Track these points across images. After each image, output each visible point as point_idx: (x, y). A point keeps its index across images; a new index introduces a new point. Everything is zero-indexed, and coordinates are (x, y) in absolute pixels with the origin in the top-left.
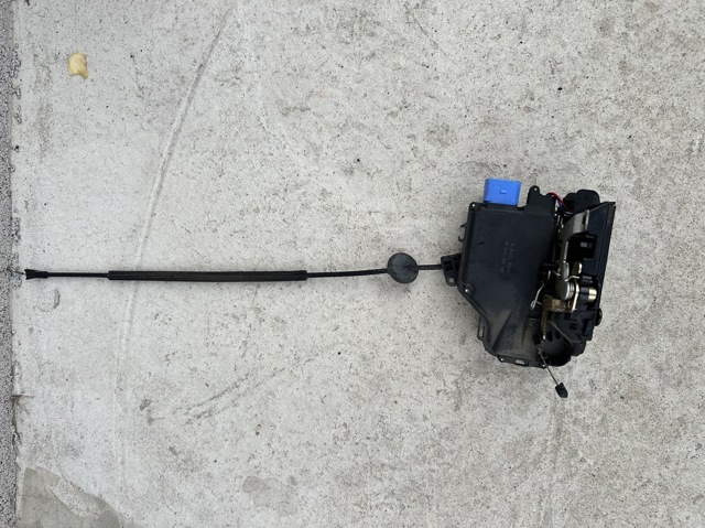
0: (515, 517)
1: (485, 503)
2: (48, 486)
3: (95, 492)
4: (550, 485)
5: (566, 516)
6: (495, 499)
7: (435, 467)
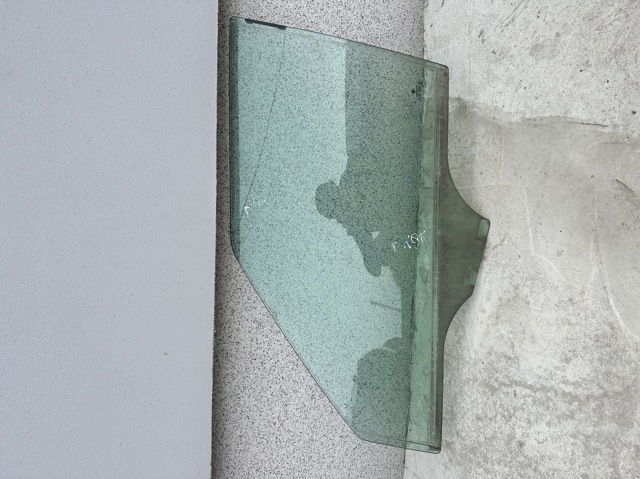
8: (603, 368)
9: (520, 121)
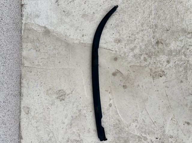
0: (144, 13)
1: (138, 11)
2: (31, 26)
3: (44, 25)
4: (151, 4)
5: (155, 11)
6: (140, 9)
7: (126, 4)
8: (117, 136)
9: (78, 43)
